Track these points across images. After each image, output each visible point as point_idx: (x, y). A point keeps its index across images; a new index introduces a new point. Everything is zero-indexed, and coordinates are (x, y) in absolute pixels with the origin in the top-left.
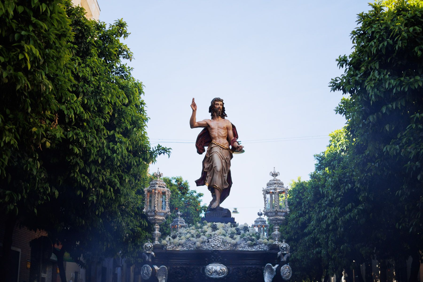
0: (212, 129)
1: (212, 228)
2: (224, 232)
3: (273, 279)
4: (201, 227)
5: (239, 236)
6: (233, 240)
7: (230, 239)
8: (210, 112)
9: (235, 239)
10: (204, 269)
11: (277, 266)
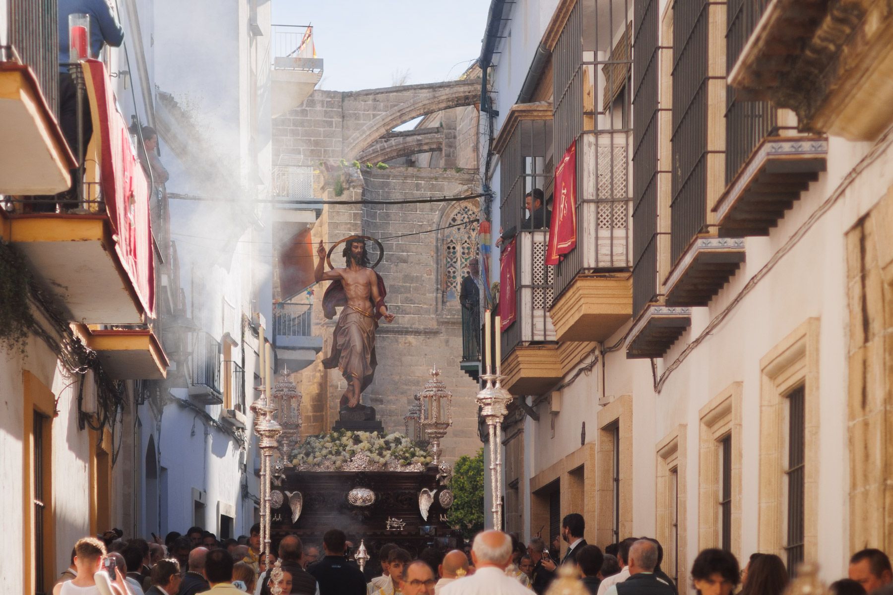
0: (347, 284)
1: (353, 439)
2: (369, 446)
3: (430, 507)
4: (339, 439)
5: (389, 452)
6: (382, 459)
7: (378, 457)
8: (344, 256)
9: (384, 457)
10: (347, 495)
11: (435, 491)
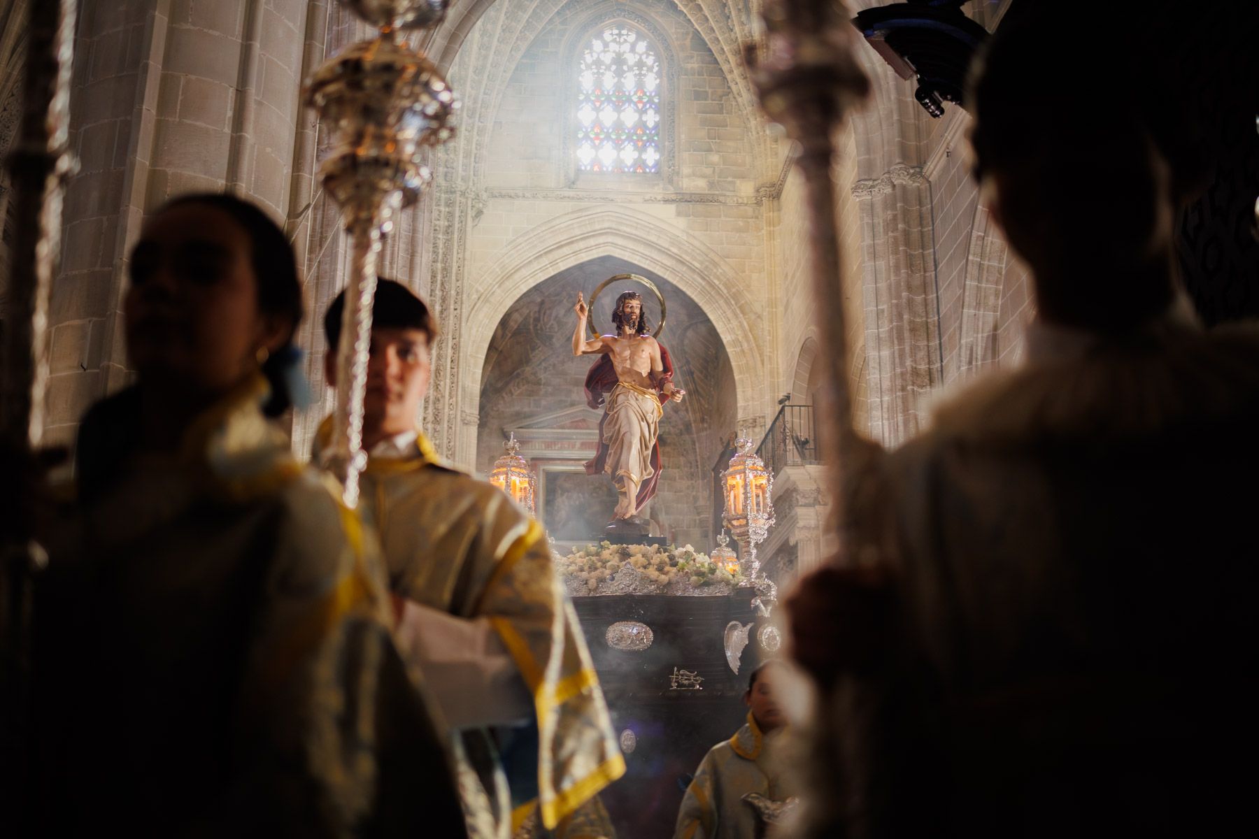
0: (618, 356)
1: (621, 553)
2: (644, 561)
3: (742, 652)
7: (657, 573)
9: (666, 573)
10: (605, 633)
11: (749, 626)
